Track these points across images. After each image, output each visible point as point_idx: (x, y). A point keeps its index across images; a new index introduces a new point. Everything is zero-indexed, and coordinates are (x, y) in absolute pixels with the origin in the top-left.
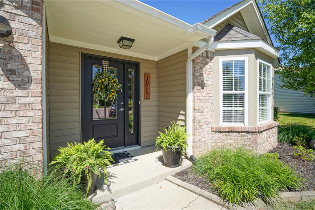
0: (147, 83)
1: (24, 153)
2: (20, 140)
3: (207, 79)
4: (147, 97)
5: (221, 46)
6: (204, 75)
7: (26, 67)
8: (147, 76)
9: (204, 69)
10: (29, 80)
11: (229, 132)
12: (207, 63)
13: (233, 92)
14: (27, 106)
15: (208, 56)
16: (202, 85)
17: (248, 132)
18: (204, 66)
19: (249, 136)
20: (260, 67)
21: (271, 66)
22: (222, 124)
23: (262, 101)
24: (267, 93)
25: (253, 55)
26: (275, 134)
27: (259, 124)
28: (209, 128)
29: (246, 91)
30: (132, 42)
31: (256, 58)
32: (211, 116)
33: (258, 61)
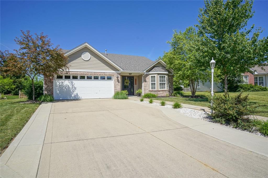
0: (136, 81)
1: (119, 90)
2: (119, 89)
3: (147, 80)
4: (136, 84)
5: (150, 73)
8: (136, 80)
9: (146, 78)
13: (153, 83)
15: (147, 75)
16: (146, 81)
17: (156, 91)
19: (156, 92)
20: (160, 77)
21: (166, 76)
22: (151, 90)
23: (162, 85)
24: (164, 83)
25: (157, 75)
26: (167, 93)
27: (159, 89)
28: (148, 91)
29: (156, 83)
30: (131, 74)
31: (158, 75)
32: (148, 88)
33: (159, 75)
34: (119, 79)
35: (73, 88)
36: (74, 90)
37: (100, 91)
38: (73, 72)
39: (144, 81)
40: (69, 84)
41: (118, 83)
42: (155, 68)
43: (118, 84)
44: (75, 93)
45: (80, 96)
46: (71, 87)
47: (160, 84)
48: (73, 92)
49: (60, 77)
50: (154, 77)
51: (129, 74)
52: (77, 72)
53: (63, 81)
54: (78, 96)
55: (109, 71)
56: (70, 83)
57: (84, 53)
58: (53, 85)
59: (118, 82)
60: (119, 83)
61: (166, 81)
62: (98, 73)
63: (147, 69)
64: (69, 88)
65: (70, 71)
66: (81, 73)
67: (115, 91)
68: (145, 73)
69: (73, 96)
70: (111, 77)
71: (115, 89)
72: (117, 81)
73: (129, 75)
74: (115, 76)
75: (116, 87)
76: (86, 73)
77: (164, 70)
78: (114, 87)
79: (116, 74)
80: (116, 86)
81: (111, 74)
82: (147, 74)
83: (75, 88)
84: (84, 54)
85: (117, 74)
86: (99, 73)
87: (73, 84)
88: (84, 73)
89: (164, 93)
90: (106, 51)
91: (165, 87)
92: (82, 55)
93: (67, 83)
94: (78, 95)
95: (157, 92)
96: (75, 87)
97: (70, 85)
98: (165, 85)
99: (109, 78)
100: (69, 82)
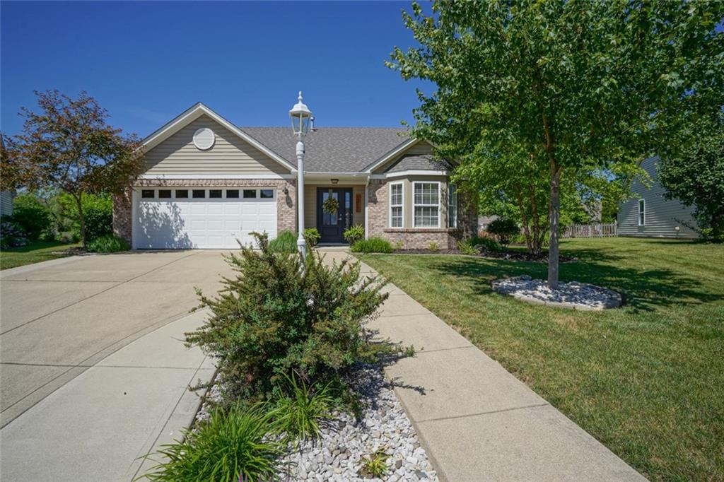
0: (359, 201)
1: (291, 228)
2: (290, 223)
3: (379, 198)
5: (389, 175)
6: (377, 195)
7: (291, 201)
9: (377, 192)
10: (292, 205)
11: (392, 232)
12: (380, 188)
13: (397, 205)
14: (291, 213)
15: (382, 183)
16: (375, 202)
17: (402, 232)
18: (377, 190)
19: (402, 234)
20: (418, 187)
21: (439, 183)
22: (391, 227)
23: (425, 211)
24: (434, 205)
25: (407, 180)
26: (443, 238)
27: (413, 227)
28: (381, 230)
29: (403, 205)
30: (337, 180)
31: (411, 181)
32: (384, 222)
33: (414, 183)
34: (290, 195)
35: (176, 221)
36: (179, 227)
37: (243, 230)
38: (173, 182)
39: (369, 202)
40: (168, 212)
41: (287, 207)
42: (406, 159)
43: (288, 211)
44: (182, 233)
45: (194, 240)
46: (172, 218)
47: (417, 209)
48: (178, 230)
49: (148, 194)
50: (400, 186)
51: (332, 180)
52: (183, 180)
53: (156, 204)
54: (189, 241)
55: (264, 176)
56: (172, 208)
57: (198, 131)
58: (130, 214)
59: (288, 203)
60: (290, 206)
61: (439, 200)
62: (233, 182)
63: (374, 163)
64: (169, 221)
65: (168, 180)
66: (192, 182)
67: (278, 229)
68: (368, 174)
69: (176, 239)
70: (272, 191)
71: (278, 225)
72: (284, 201)
73: (331, 183)
74: (279, 187)
75: (282, 220)
76: (205, 181)
77: (432, 166)
78: (278, 219)
79: (281, 182)
80: (282, 215)
81: (268, 182)
82: (380, 180)
83: (182, 222)
84: (199, 133)
85: (285, 181)
86: (237, 182)
87: (178, 210)
88: (200, 182)
89: (429, 239)
90: (312, 120)
91: (437, 219)
92: (194, 137)
93: (163, 207)
94: (189, 238)
95: (405, 234)
96: (182, 218)
97: (169, 214)
98: (437, 215)
99: (267, 195)
100: (169, 206)
